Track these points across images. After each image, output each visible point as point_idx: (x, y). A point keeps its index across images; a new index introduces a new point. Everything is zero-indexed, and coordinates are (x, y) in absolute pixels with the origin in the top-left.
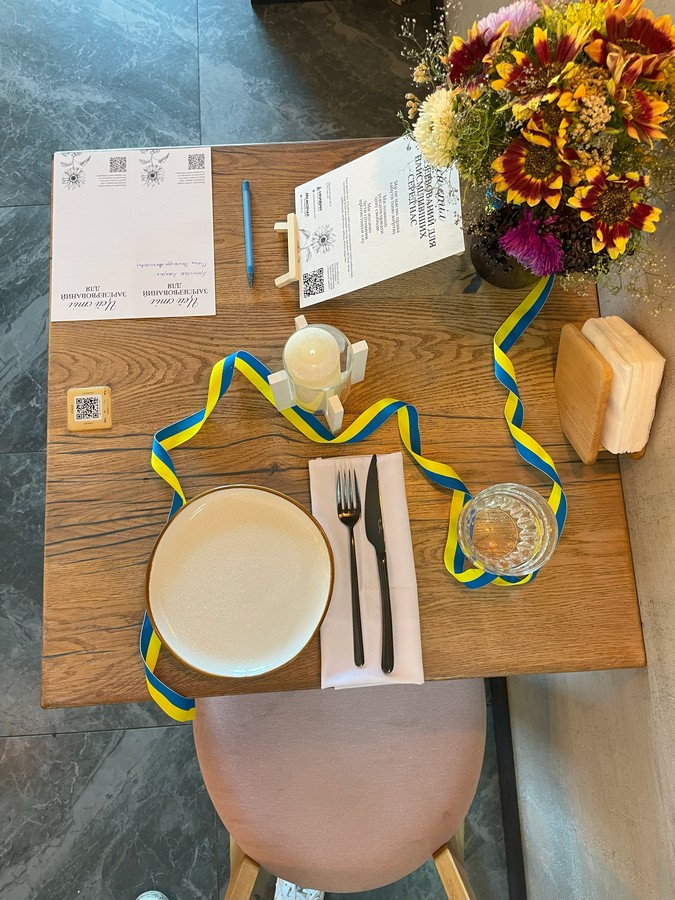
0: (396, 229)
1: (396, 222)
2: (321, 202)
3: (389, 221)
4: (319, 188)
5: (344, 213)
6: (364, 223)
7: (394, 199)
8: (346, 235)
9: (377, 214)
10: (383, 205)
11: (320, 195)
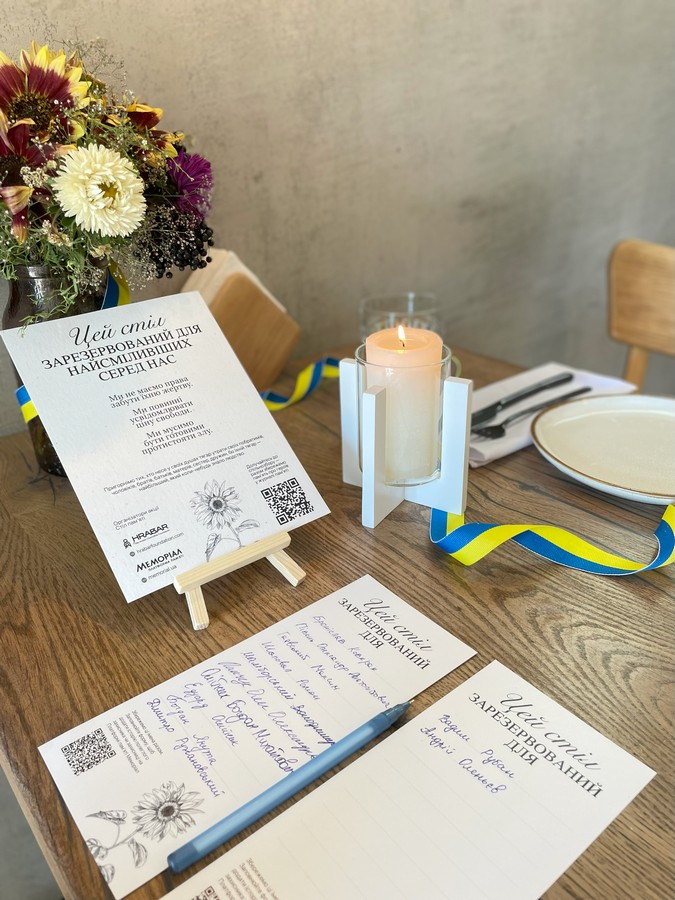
0: (183, 383)
1: (174, 385)
2: (153, 531)
3: (172, 396)
4: (127, 544)
5: (168, 477)
6: (180, 437)
7: (137, 395)
8: (204, 465)
9: (163, 419)
10: (149, 412)
11: (139, 537)
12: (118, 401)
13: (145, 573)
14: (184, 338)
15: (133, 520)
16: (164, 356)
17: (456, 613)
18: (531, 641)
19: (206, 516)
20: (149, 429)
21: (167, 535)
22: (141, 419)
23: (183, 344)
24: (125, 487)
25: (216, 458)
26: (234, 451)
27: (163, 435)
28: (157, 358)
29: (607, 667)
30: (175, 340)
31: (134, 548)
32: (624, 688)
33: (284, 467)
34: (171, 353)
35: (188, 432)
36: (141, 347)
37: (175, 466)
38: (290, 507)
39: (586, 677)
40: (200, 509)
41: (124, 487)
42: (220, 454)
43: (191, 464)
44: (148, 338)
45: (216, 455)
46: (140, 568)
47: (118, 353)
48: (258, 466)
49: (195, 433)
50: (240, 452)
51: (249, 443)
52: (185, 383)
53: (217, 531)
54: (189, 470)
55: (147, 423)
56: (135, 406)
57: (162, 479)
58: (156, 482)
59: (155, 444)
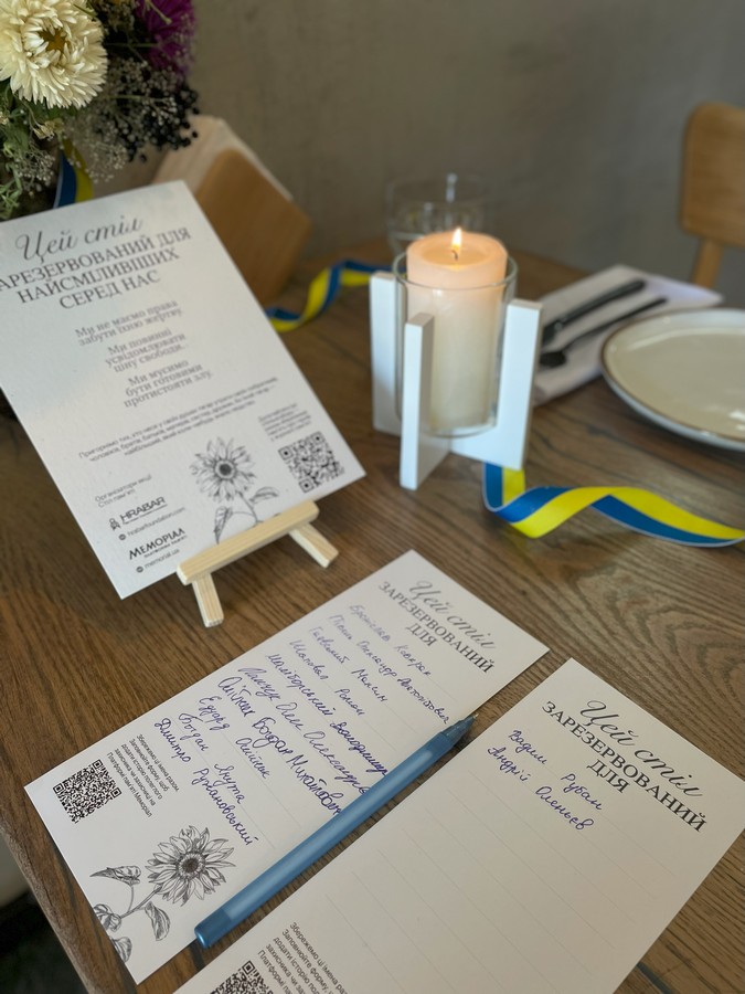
0: (168, 310)
1: (158, 313)
2: (145, 508)
3: (157, 327)
4: (114, 525)
5: (160, 437)
6: (172, 382)
7: (112, 327)
8: (204, 418)
9: (148, 358)
10: (129, 349)
11: (128, 515)
12: (88, 335)
13: (140, 560)
14: (168, 247)
15: (120, 494)
16: (143, 272)
17: (520, 598)
18: (611, 633)
19: (211, 486)
20: (132, 372)
21: (164, 512)
22: (120, 359)
23: (167, 255)
24: (107, 450)
25: (219, 409)
26: (243, 399)
27: (150, 381)
28: (134, 275)
29: (703, 664)
30: (157, 250)
31: (124, 529)
32: (725, 690)
33: (305, 418)
34: (152, 268)
35: (183, 375)
36: (113, 261)
37: (168, 422)
38: (315, 469)
39: (679, 678)
40: (204, 476)
41: (105, 451)
42: (226, 403)
43: (189, 418)
44: (121, 248)
45: (220, 405)
46: (133, 554)
47: (83, 270)
48: (273, 417)
49: (191, 376)
50: (249, 400)
51: (261, 388)
52: (173, 309)
53: (226, 504)
54: (187, 425)
55: (127, 365)
56: (110, 342)
57: (153, 439)
58: (146, 442)
59: (140, 393)
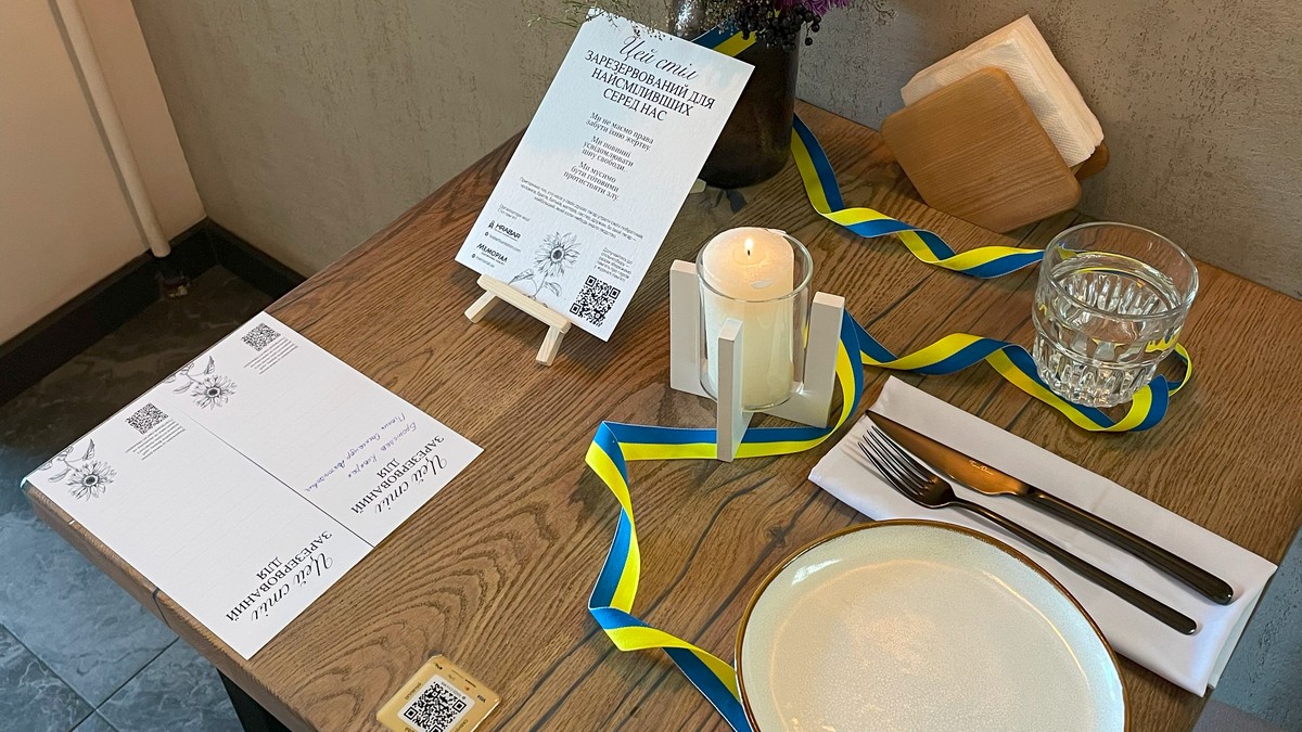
0: (642, 141)
1: (637, 139)
2: (510, 232)
3: (628, 147)
4: (491, 225)
5: (557, 206)
6: (595, 184)
7: (609, 126)
8: (584, 218)
9: (603, 160)
10: (601, 147)
11: (500, 227)
12: (595, 121)
13: (479, 252)
15: (510, 213)
16: (660, 108)
19: (542, 255)
20: (587, 159)
21: (513, 243)
22: (592, 147)
23: (684, 108)
25: (596, 221)
26: (612, 229)
27: (588, 173)
28: (654, 105)
30: (682, 101)
31: (491, 231)
33: (626, 275)
35: (605, 185)
36: (655, 89)
37: (569, 202)
38: (591, 306)
40: (546, 247)
41: (531, 187)
42: (603, 222)
43: (578, 210)
44: (668, 83)
45: (599, 220)
47: (636, 81)
48: (612, 256)
49: (608, 190)
50: (615, 233)
51: (628, 233)
52: (648, 143)
54: (573, 213)
55: (590, 154)
56: (600, 134)
57: (553, 204)
58: (548, 202)
59: (577, 175)
